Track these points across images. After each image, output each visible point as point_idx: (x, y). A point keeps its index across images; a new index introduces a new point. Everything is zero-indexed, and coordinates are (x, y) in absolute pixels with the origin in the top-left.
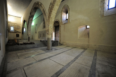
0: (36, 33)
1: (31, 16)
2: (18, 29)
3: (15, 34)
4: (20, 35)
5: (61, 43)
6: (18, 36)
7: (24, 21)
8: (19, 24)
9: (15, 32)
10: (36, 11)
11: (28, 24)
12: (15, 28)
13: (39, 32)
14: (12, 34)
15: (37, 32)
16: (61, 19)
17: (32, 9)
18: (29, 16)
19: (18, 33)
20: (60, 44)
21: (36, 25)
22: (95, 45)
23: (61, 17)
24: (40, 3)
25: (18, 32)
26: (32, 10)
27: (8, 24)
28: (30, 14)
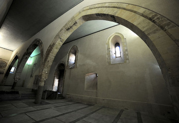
0: (31, 76)
5: (64, 95)
7: (16, 58)
10: (35, 48)
13: (36, 76)
15: (34, 75)
16: (68, 61)
17: (31, 45)
18: (25, 53)
20: (62, 97)
21: (35, 64)
22: (104, 99)
23: (68, 59)
24: (40, 42)
28: (27, 50)
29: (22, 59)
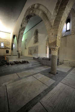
0: (25, 48)
1: (22, 29)
2: (8, 45)
3: (5, 50)
4: (10, 51)
6: (7, 52)
7: (14, 36)
8: (9, 40)
9: (5, 48)
10: (28, 21)
11: (18, 39)
12: (4, 44)
13: (29, 48)
14: (2, 50)
15: (27, 48)
17: (23, 19)
18: (20, 29)
21: (26, 40)
24: (36, 6)
25: (8, 48)
26: (23, 21)
28: (21, 26)
29: (19, 35)
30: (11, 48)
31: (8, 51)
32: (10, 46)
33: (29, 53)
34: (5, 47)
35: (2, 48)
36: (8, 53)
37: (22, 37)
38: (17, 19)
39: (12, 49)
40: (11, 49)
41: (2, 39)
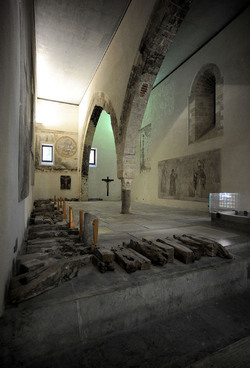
1: (148, 64)
2: (68, 153)
3: (57, 176)
4: (76, 178)
6: (66, 183)
8: (72, 133)
9: (57, 167)
11: (124, 117)
12: (56, 151)
14: (47, 175)
15: (153, 164)
18: (135, 69)
19: (69, 174)
25: (67, 167)
27: (35, 134)
28: (143, 49)
30: (80, 167)
31: (69, 181)
32: (76, 160)
33: (162, 190)
34: (56, 163)
35: (44, 166)
36: (69, 188)
37: (144, 106)
38: (115, 29)
39: (85, 170)
40: (79, 174)
41: (49, 131)
